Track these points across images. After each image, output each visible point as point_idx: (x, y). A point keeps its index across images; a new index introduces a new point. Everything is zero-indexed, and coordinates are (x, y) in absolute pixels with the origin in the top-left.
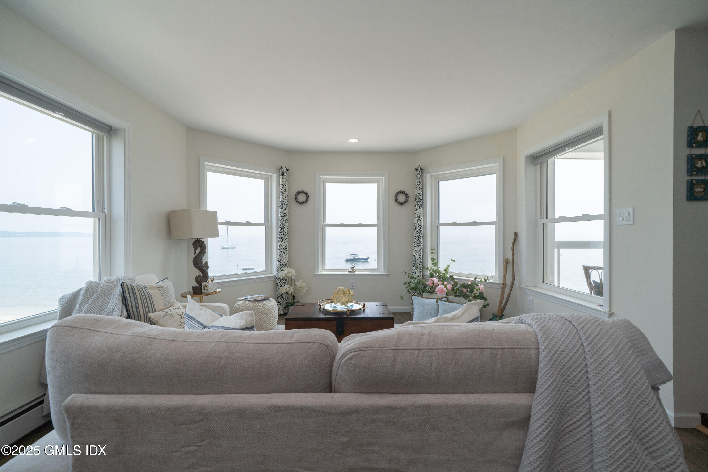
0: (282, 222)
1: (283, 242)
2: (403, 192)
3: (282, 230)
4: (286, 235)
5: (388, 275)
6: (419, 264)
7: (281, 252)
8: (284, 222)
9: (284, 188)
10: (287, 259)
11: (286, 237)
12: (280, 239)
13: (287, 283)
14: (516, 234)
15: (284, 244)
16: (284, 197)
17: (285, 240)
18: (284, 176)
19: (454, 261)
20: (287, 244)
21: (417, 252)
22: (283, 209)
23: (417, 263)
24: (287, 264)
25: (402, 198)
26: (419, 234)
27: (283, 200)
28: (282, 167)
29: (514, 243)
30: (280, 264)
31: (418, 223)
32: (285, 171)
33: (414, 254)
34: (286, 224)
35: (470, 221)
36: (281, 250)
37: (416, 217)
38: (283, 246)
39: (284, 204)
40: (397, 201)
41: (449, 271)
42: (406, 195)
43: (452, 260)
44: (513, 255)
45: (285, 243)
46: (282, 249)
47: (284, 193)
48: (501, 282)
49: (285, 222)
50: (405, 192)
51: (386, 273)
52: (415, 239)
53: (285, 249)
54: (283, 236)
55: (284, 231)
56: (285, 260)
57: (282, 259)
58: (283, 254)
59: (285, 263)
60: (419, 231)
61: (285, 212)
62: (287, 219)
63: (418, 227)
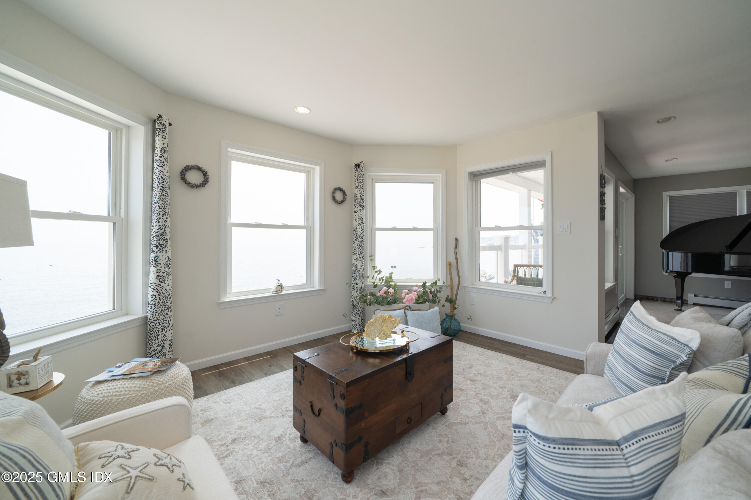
0: (161, 216)
1: (164, 253)
2: (340, 189)
3: (162, 231)
4: (168, 240)
5: (323, 290)
6: (362, 273)
7: (159, 271)
8: (165, 217)
9: (165, 155)
10: (171, 284)
11: (169, 243)
12: (157, 247)
13: (171, 325)
14: (457, 239)
15: (165, 257)
16: (165, 172)
17: (166, 249)
18: (165, 134)
19: (395, 267)
20: (170, 257)
21: (360, 259)
22: (164, 193)
23: (360, 272)
24: (170, 292)
25: (339, 196)
26: (362, 239)
27: (164, 177)
28: (160, 116)
29: (456, 248)
30: (156, 294)
31: (361, 227)
32: (167, 125)
33: (354, 262)
34: (169, 220)
35: (411, 227)
36: (159, 268)
37: (355, 220)
38: (163, 260)
39: (165, 183)
40: (334, 198)
41: (393, 278)
42: (344, 193)
43: (392, 267)
44: (457, 259)
45: (167, 255)
46: (162, 265)
47: (165, 163)
48: (449, 283)
49: (167, 216)
50: (343, 189)
51: (322, 288)
52: (355, 245)
53: (167, 265)
54: (164, 242)
55: (164, 232)
56: (167, 284)
57: (162, 284)
58: (165, 274)
59: (168, 290)
60: (362, 235)
61: (167, 198)
62: (169, 210)
63: (360, 231)
